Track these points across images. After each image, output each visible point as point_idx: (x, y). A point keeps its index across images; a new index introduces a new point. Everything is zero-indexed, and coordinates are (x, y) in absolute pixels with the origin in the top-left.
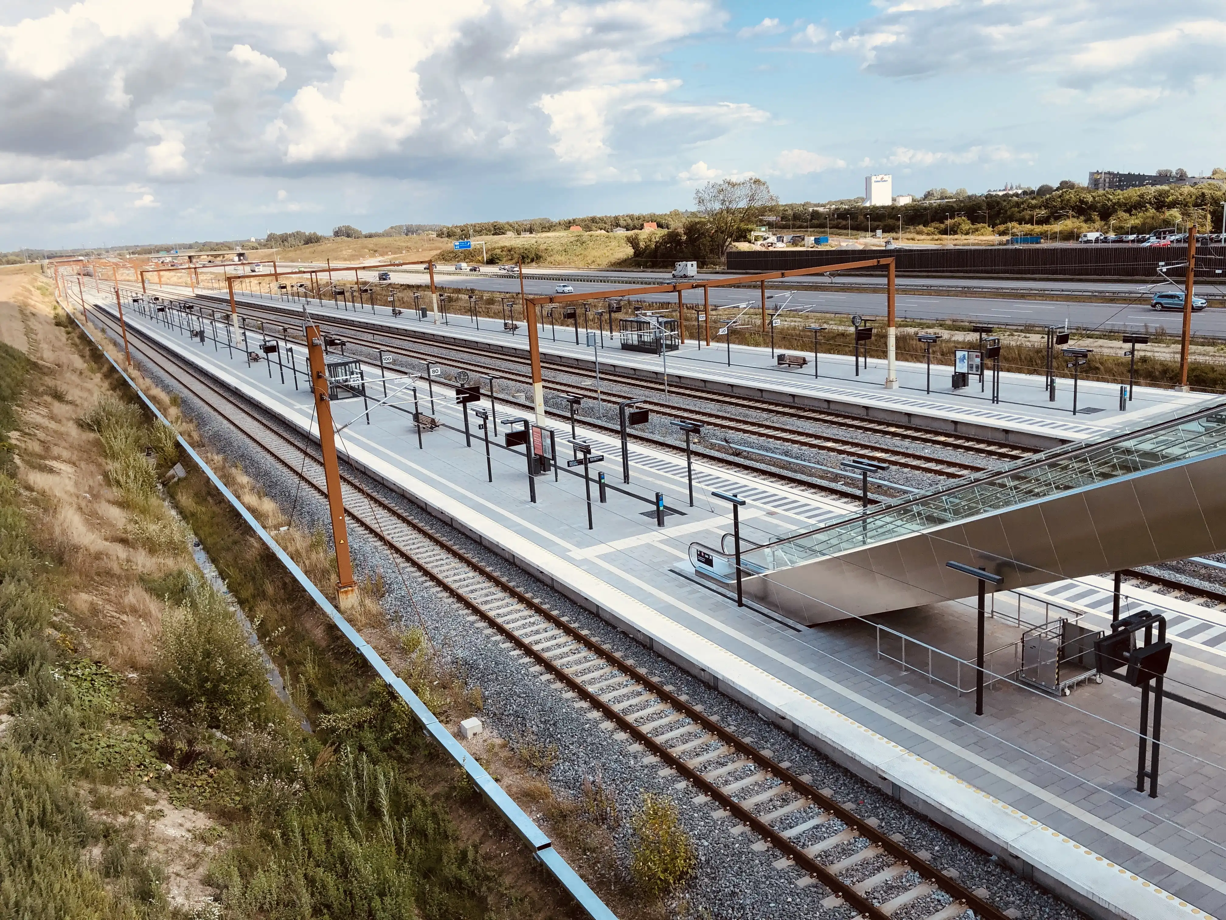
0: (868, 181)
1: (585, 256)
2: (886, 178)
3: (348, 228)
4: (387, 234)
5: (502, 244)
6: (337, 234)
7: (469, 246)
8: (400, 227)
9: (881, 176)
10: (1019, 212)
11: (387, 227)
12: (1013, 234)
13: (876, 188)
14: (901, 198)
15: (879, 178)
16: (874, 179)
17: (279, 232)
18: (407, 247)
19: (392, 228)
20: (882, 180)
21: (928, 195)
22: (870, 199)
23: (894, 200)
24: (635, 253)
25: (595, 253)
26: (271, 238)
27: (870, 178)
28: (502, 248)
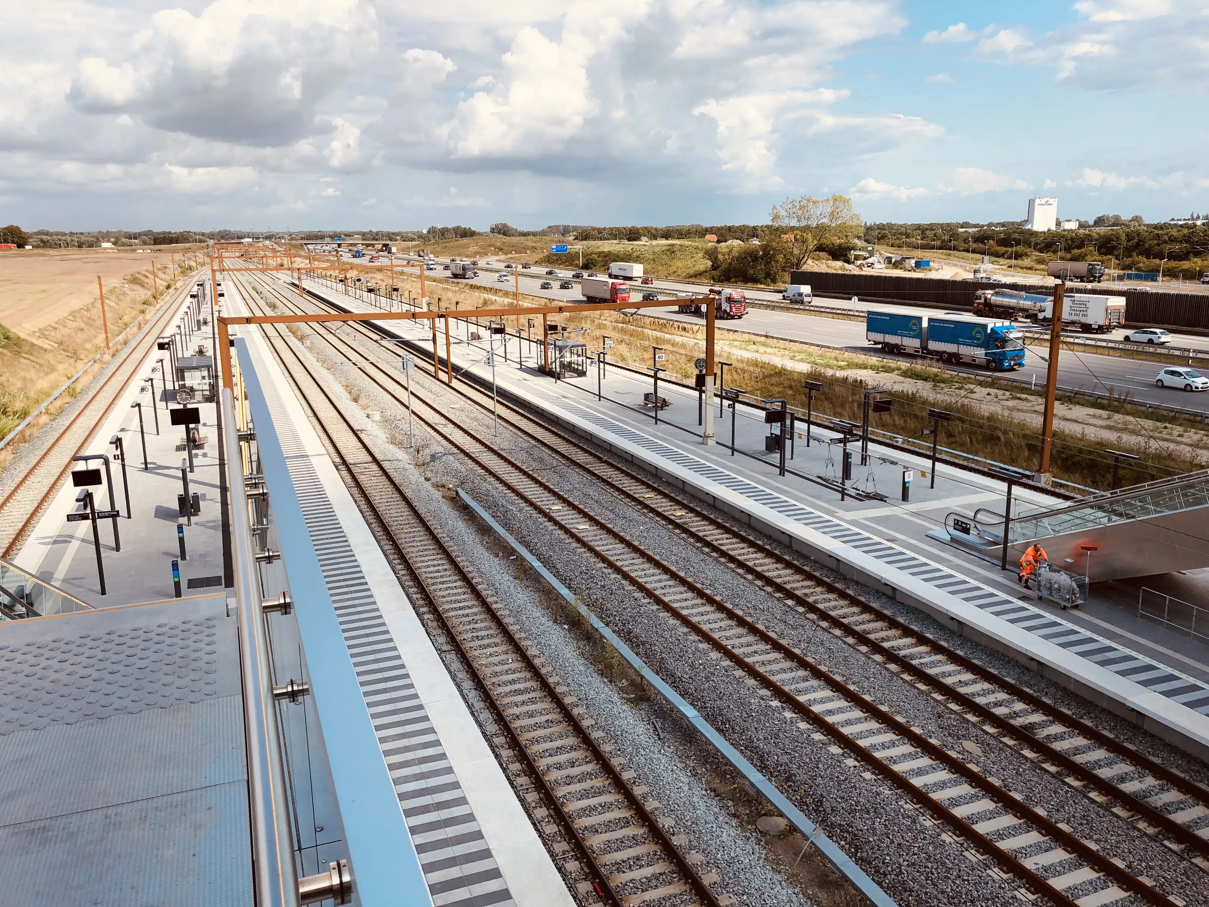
0: (1031, 203)
1: (670, 266)
2: (1051, 201)
3: (505, 225)
4: (543, 233)
5: (602, 249)
6: (493, 231)
7: (566, 250)
8: (557, 227)
9: (1046, 199)
10: (1158, 245)
11: (545, 227)
12: (1138, 269)
13: (1039, 211)
14: (1067, 223)
15: (1043, 201)
16: (1037, 201)
17: (439, 226)
18: (533, 247)
19: (549, 227)
20: (1047, 203)
21: (1099, 222)
22: (1032, 222)
23: (1058, 224)
24: (713, 266)
25: (679, 264)
26: (432, 231)
27: (1034, 201)
28: (600, 254)
